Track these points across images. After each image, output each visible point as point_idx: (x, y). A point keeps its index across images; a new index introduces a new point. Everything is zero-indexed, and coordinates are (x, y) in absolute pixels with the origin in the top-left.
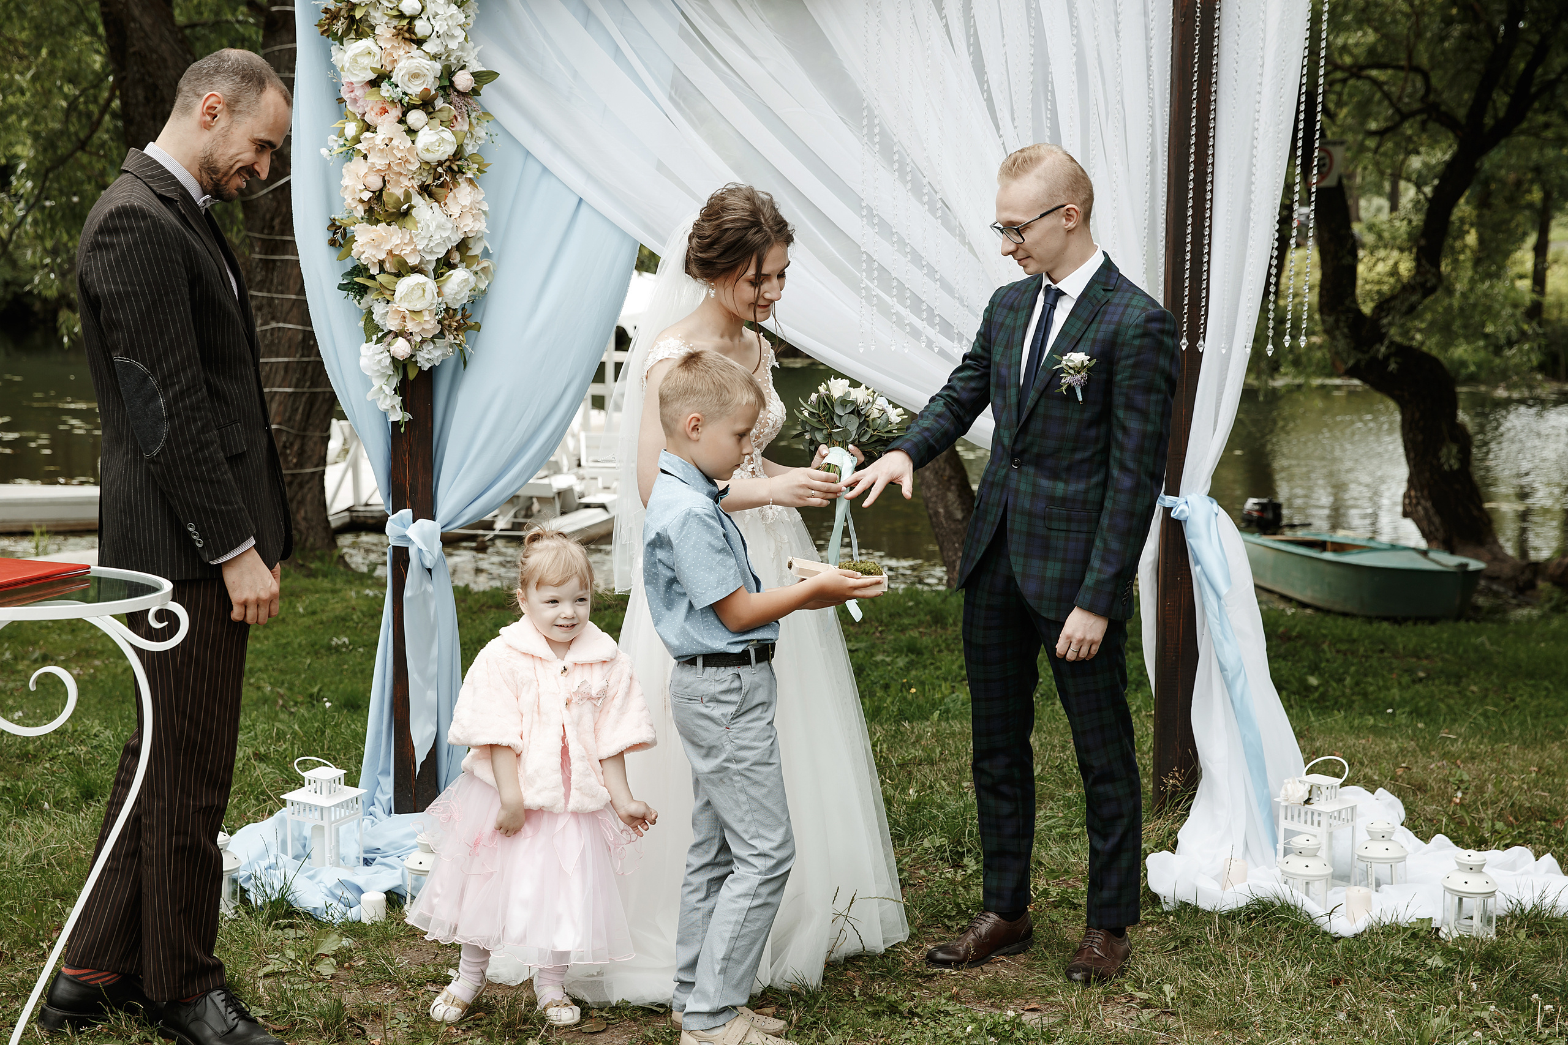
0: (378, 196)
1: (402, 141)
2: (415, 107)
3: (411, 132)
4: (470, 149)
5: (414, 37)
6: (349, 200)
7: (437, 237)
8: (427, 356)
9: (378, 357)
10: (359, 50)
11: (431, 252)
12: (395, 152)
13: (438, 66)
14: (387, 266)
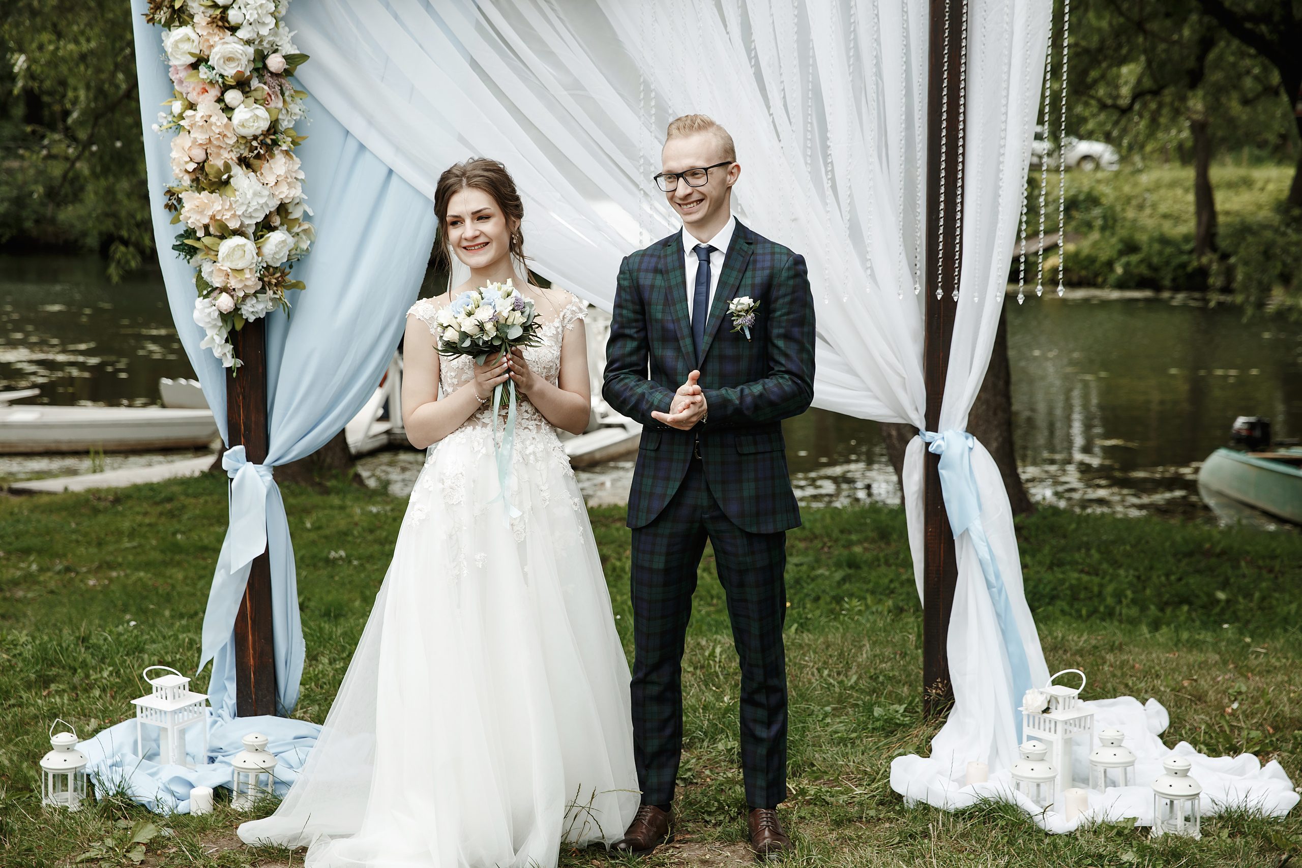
0: (201, 167)
1: (219, 119)
2: (231, 87)
3: (228, 109)
4: (285, 124)
5: (227, 25)
6: (177, 171)
7: (254, 203)
8: (251, 310)
9: (207, 311)
10: (178, 37)
11: (251, 217)
12: (213, 128)
13: (251, 50)
14: (211, 230)
